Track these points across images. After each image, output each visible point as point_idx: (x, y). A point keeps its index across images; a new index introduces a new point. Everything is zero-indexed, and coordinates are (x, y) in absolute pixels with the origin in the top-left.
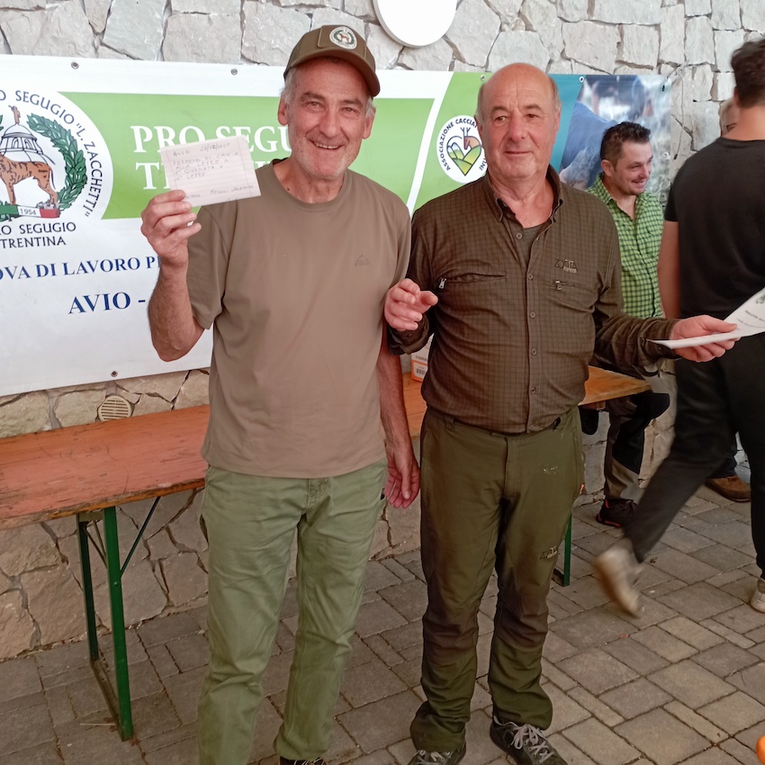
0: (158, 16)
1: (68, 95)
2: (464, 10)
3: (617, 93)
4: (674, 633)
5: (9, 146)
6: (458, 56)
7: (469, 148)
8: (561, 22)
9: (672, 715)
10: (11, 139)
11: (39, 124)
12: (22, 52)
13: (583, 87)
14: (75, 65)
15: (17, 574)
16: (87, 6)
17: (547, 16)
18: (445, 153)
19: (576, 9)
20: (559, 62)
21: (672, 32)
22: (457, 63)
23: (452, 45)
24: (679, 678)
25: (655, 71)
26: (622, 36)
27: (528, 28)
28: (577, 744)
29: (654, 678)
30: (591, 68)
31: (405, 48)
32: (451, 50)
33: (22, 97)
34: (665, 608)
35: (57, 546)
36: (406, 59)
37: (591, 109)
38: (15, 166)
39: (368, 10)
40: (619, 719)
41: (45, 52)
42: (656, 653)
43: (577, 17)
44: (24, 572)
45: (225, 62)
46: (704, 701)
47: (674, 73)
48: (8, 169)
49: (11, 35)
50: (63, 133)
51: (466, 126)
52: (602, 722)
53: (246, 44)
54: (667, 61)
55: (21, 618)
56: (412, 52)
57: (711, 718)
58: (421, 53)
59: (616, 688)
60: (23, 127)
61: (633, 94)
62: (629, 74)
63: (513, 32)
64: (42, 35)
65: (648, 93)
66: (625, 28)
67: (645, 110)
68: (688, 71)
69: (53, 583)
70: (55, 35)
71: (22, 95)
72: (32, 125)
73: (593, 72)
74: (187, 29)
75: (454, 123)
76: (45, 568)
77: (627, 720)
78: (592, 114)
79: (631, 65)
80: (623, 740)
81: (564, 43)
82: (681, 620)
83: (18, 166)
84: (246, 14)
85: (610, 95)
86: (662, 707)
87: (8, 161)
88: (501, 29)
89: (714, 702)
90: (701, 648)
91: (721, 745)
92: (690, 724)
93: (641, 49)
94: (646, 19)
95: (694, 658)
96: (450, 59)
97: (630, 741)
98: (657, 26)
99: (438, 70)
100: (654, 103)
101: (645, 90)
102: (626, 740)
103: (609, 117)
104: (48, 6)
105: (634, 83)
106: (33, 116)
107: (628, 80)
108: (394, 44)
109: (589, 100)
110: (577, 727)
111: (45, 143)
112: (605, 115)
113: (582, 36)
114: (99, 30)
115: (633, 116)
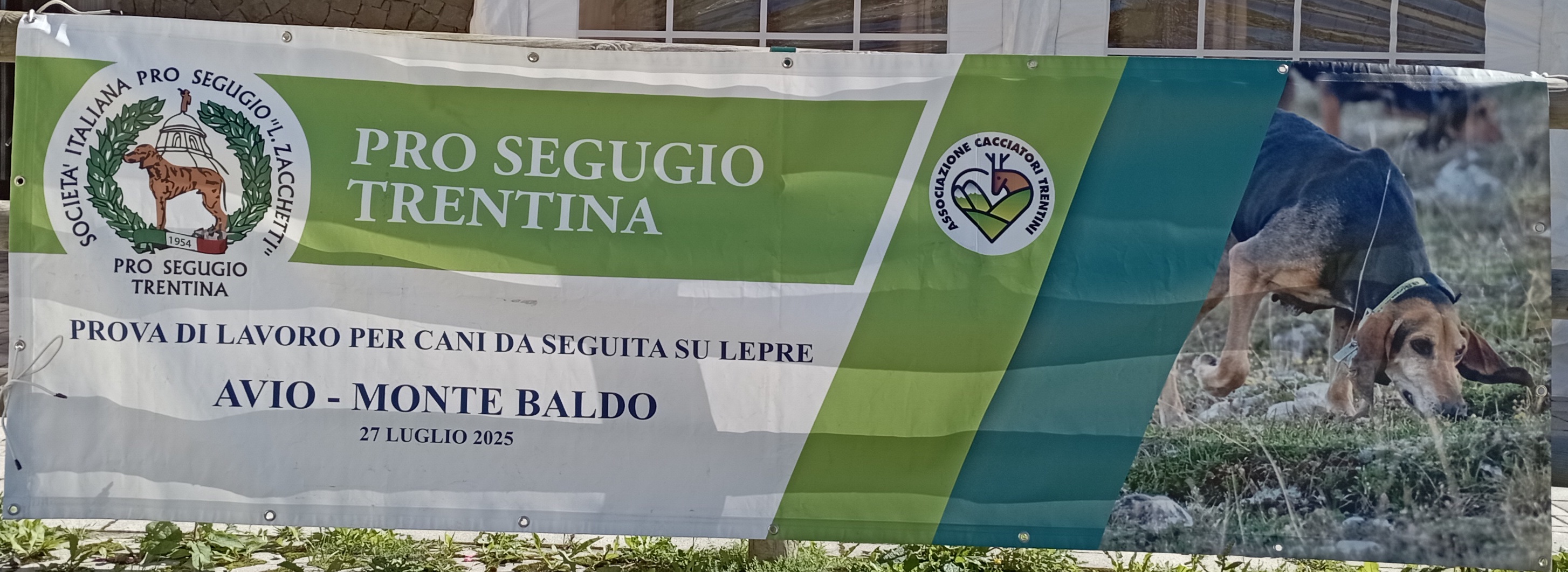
1: (272, 80)
3: (1388, 94)
5: (169, 144)
10: (171, 134)
11: (214, 114)
18: (947, 198)
33: (202, 78)
37: (1318, 123)
38: (175, 172)
48: (163, 176)
60: (191, 119)
65: (1478, 95)
67: (1470, 129)
71: (201, 75)
72: (204, 114)
75: (972, 145)
78: (1321, 134)
83: (178, 173)
87: (167, 165)
103: (1366, 142)
106: (209, 103)
109: (1312, 107)
111: (216, 141)
112: (1358, 138)
115: (1431, 141)
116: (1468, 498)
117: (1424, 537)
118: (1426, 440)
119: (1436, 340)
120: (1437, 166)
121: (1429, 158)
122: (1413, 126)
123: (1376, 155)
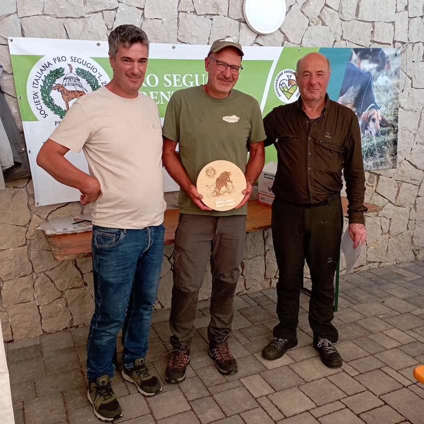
0: (138, 20)
1: (94, 58)
2: (290, 16)
3: (370, 57)
4: (390, 336)
5: (67, 83)
6: (286, 39)
7: (291, 86)
8: (341, 21)
9: (385, 372)
10: (68, 80)
11: (81, 72)
12: (74, 39)
13: (352, 54)
14: (98, 44)
15: (63, 290)
16: (104, 16)
17: (334, 18)
18: (278, 88)
19: (350, 14)
20: (340, 41)
21: (401, 26)
22: (286, 42)
23: (283, 33)
24: (390, 356)
25: (392, 46)
26: (374, 28)
27: (324, 24)
28: (334, 383)
29: (377, 356)
30: (357, 44)
31: (259, 35)
32: (283, 36)
33: (74, 59)
34: (387, 324)
35: (83, 278)
36: (259, 41)
37: (356, 65)
38: (69, 92)
39: (241, 16)
40: (357, 373)
41: (85, 38)
42: (379, 344)
43: (349, 18)
44: (67, 289)
45: (169, 43)
46: (402, 367)
47: (402, 47)
48: (66, 94)
49: (69, 30)
50: (92, 77)
51: (289, 74)
52: (348, 374)
53: (180, 34)
54: (398, 41)
55: (65, 312)
56: (263, 37)
57: (404, 375)
58: (267, 37)
59: (357, 359)
60: (74, 74)
61: (379, 58)
62: (377, 47)
63: (315, 26)
64: (83, 30)
65: (387, 58)
66: (375, 23)
67: (386, 66)
68: (410, 46)
69: (80, 295)
70: (90, 30)
71: (73, 59)
72: (78, 73)
73: (358, 47)
74: (151, 27)
75: (283, 73)
76: (77, 288)
77: (361, 374)
78: (357, 68)
79: (378, 43)
80: (358, 382)
81: (343, 32)
82: (395, 330)
83: (71, 93)
84: (180, 19)
85: (366, 58)
86: (380, 369)
87: (66, 90)
88: (309, 25)
89: (407, 367)
90: (404, 343)
91: (408, 387)
92: (394, 377)
93: (384, 34)
94: (387, 19)
95: (399, 348)
96: (282, 40)
97: (361, 383)
98: (393, 23)
99: (276, 46)
100: (391, 62)
101: (386, 56)
102: (359, 382)
103: (366, 70)
104: (86, 16)
105: (380, 53)
106: (78, 68)
107: (377, 51)
108: (253, 33)
109: (355, 61)
110: (335, 375)
111: (83, 81)
112: (364, 69)
113: (352, 28)
114: (110, 27)
115: (379, 69)
116: (380, 154)
117: (371, 164)
118: (373, 142)
119: (376, 118)
120: (379, 76)
121: (378, 73)
122: (376, 65)
123: (369, 73)
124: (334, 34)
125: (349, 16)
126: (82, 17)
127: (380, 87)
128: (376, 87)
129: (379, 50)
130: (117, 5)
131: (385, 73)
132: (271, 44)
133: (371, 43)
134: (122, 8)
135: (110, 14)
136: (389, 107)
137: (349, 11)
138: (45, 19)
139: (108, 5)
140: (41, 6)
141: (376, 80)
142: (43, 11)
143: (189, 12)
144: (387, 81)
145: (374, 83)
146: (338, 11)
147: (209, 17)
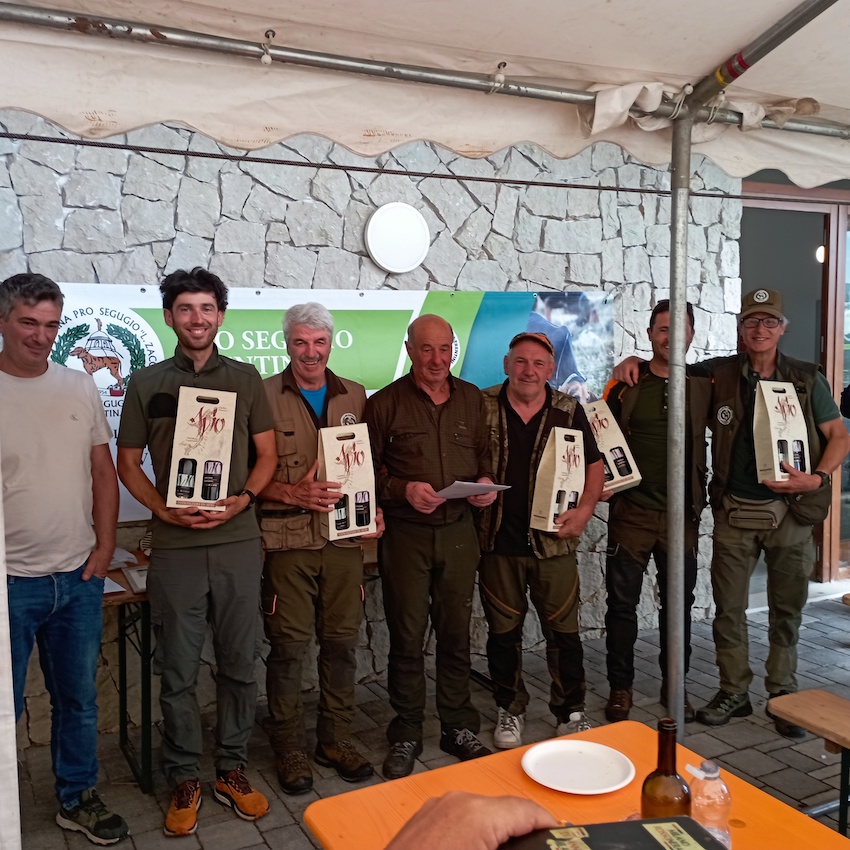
0: (204, 255)
1: (136, 310)
2: (438, 246)
3: (566, 305)
5: (92, 346)
6: (433, 278)
8: (517, 252)
10: (94, 341)
11: (115, 331)
12: (104, 283)
13: (536, 300)
14: (143, 290)
16: (154, 250)
17: (506, 249)
19: (530, 243)
20: (517, 282)
21: (612, 260)
22: (432, 283)
23: (427, 271)
25: (600, 288)
26: (569, 262)
27: (490, 258)
30: (544, 286)
31: (389, 274)
32: (427, 275)
36: (392, 282)
37: (544, 317)
38: (95, 359)
39: (362, 248)
41: (122, 282)
43: (531, 249)
45: (252, 286)
47: (616, 290)
48: (90, 362)
49: (99, 270)
50: (131, 336)
53: (268, 273)
54: (609, 280)
56: (396, 277)
58: (403, 277)
60: (104, 333)
61: (580, 306)
62: (576, 291)
63: (478, 261)
64: (121, 270)
65: (593, 305)
66: (571, 257)
67: (591, 318)
68: (629, 289)
70: (131, 269)
71: (104, 311)
72: (110, 331)
73: (545, 290)
74: (225, 264)
78: (546, 321)
79: (579, 284)
81: (521, 268)
83: (97, 360)
84: (269, 252)
85: (560, 307)
87: (91, 356)
88: (468, 259)
93: (585, 272)
94: (589, 249)
96: (426, 281)
98: (600, 255)
99: (417, 289)
100: (599, 312)
101: (590, 303)
104: (127, 250)
105: (581, 298)
106: (111, 325)
107: (575, 296)
108: (381, 272)
109: (542, 311)
111: (118, 343)
113: (535, 263)
114: (162, 266)
115: (581, 323)
119: (581, 396)
120: (580, 332)
121: (579, 329)
122: (574, 317)
123: (564, 328)
124: (507, 273)
125: (529, 246)
126: (120, 252)
127: (585, 348)
128: (579, 349)
129: (579, 294)
130: (173, 234)
131: (590, 328)
132: (410, 287)
133: (566, 284)
134: (181, 238)
135: (162, 248)
136: (600, 379)
137: (529, 239)
138: (65, 255)
139: (160, 235)
140: (60, 238)
141: (577, 338)
142: (62, 244)
143: (282, 243)
144: (594, 341)
145: (574, 344)
146: (512, 239)
147: (313, 248)
